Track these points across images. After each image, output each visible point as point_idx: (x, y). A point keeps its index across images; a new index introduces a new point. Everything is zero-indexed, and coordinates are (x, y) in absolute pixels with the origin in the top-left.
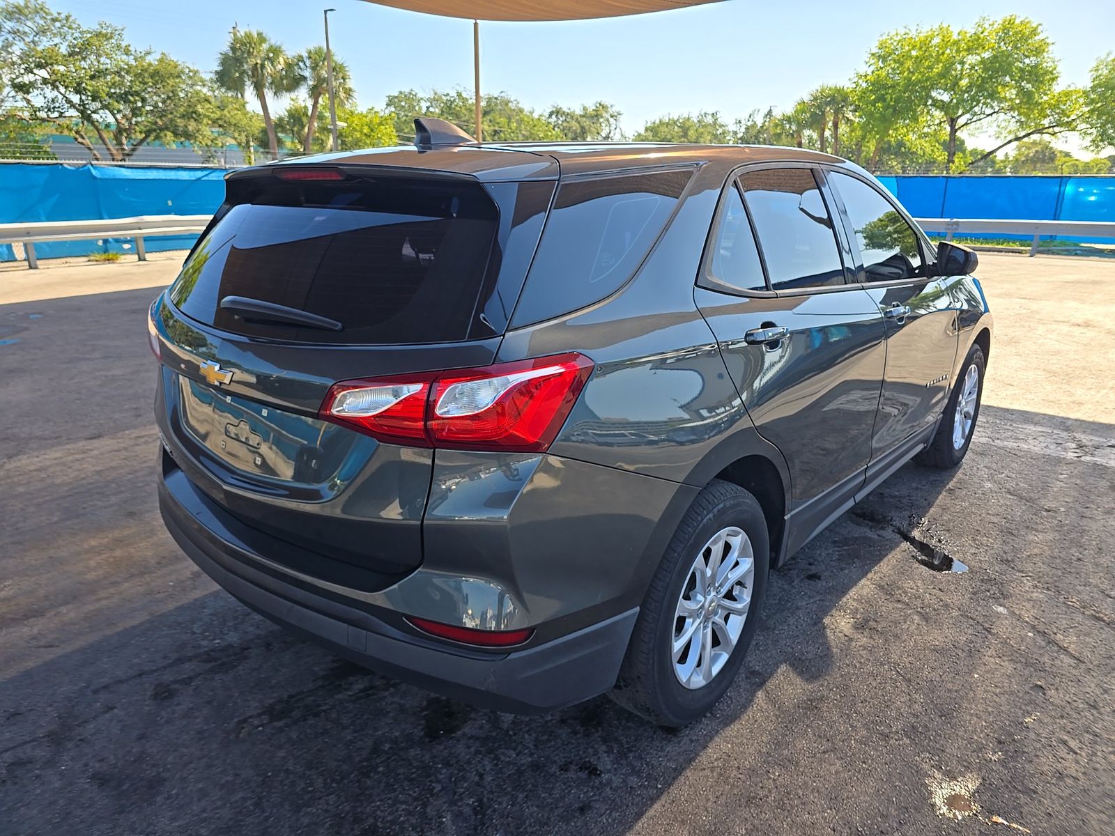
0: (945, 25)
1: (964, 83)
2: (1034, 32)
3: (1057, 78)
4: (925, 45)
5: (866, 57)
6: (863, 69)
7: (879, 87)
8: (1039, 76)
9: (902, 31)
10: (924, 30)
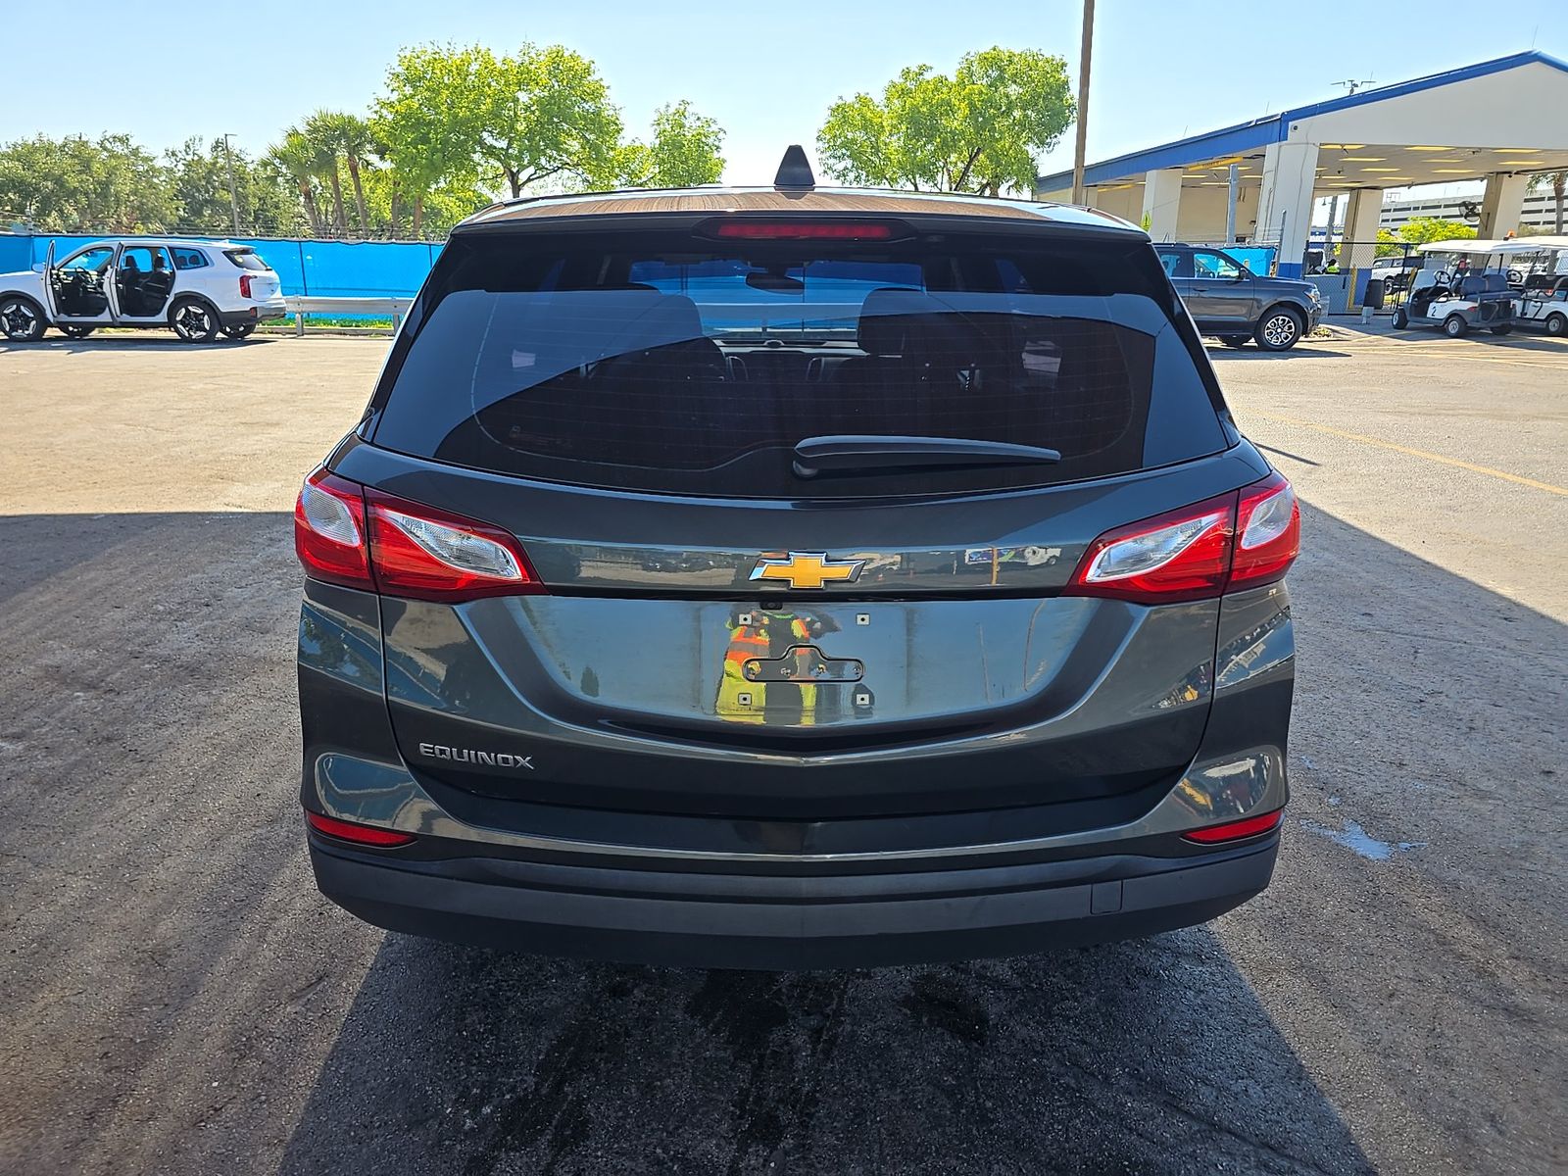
0: (483, 48)
1: (521, 127)
2: (588, 71)
3: (622, 129)
4: (461, 72)
5: (385, 77)
6: (385, 94)
7: (412, 123)
8: (602, 127)
9: (430, 49)
10: (456, 52)
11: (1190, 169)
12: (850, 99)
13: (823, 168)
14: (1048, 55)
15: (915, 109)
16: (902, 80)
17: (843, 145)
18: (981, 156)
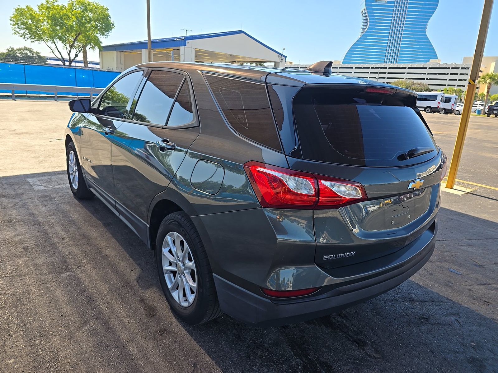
11: (156, 51)
12: (24, 7)
13: (14, 32)
14: (102, 5)
15: (53, 15)
16: (46, 3)
17: (22, 24)
18: (80, 36)
